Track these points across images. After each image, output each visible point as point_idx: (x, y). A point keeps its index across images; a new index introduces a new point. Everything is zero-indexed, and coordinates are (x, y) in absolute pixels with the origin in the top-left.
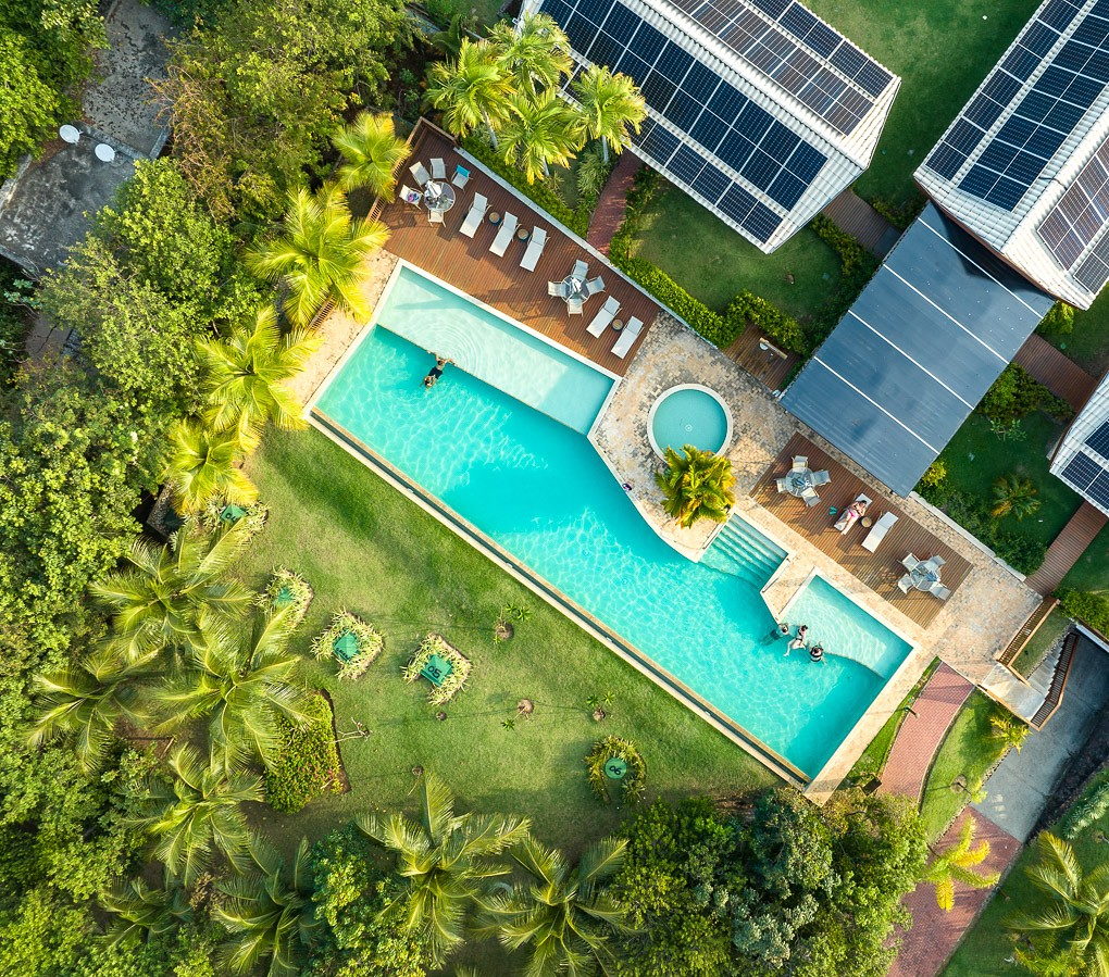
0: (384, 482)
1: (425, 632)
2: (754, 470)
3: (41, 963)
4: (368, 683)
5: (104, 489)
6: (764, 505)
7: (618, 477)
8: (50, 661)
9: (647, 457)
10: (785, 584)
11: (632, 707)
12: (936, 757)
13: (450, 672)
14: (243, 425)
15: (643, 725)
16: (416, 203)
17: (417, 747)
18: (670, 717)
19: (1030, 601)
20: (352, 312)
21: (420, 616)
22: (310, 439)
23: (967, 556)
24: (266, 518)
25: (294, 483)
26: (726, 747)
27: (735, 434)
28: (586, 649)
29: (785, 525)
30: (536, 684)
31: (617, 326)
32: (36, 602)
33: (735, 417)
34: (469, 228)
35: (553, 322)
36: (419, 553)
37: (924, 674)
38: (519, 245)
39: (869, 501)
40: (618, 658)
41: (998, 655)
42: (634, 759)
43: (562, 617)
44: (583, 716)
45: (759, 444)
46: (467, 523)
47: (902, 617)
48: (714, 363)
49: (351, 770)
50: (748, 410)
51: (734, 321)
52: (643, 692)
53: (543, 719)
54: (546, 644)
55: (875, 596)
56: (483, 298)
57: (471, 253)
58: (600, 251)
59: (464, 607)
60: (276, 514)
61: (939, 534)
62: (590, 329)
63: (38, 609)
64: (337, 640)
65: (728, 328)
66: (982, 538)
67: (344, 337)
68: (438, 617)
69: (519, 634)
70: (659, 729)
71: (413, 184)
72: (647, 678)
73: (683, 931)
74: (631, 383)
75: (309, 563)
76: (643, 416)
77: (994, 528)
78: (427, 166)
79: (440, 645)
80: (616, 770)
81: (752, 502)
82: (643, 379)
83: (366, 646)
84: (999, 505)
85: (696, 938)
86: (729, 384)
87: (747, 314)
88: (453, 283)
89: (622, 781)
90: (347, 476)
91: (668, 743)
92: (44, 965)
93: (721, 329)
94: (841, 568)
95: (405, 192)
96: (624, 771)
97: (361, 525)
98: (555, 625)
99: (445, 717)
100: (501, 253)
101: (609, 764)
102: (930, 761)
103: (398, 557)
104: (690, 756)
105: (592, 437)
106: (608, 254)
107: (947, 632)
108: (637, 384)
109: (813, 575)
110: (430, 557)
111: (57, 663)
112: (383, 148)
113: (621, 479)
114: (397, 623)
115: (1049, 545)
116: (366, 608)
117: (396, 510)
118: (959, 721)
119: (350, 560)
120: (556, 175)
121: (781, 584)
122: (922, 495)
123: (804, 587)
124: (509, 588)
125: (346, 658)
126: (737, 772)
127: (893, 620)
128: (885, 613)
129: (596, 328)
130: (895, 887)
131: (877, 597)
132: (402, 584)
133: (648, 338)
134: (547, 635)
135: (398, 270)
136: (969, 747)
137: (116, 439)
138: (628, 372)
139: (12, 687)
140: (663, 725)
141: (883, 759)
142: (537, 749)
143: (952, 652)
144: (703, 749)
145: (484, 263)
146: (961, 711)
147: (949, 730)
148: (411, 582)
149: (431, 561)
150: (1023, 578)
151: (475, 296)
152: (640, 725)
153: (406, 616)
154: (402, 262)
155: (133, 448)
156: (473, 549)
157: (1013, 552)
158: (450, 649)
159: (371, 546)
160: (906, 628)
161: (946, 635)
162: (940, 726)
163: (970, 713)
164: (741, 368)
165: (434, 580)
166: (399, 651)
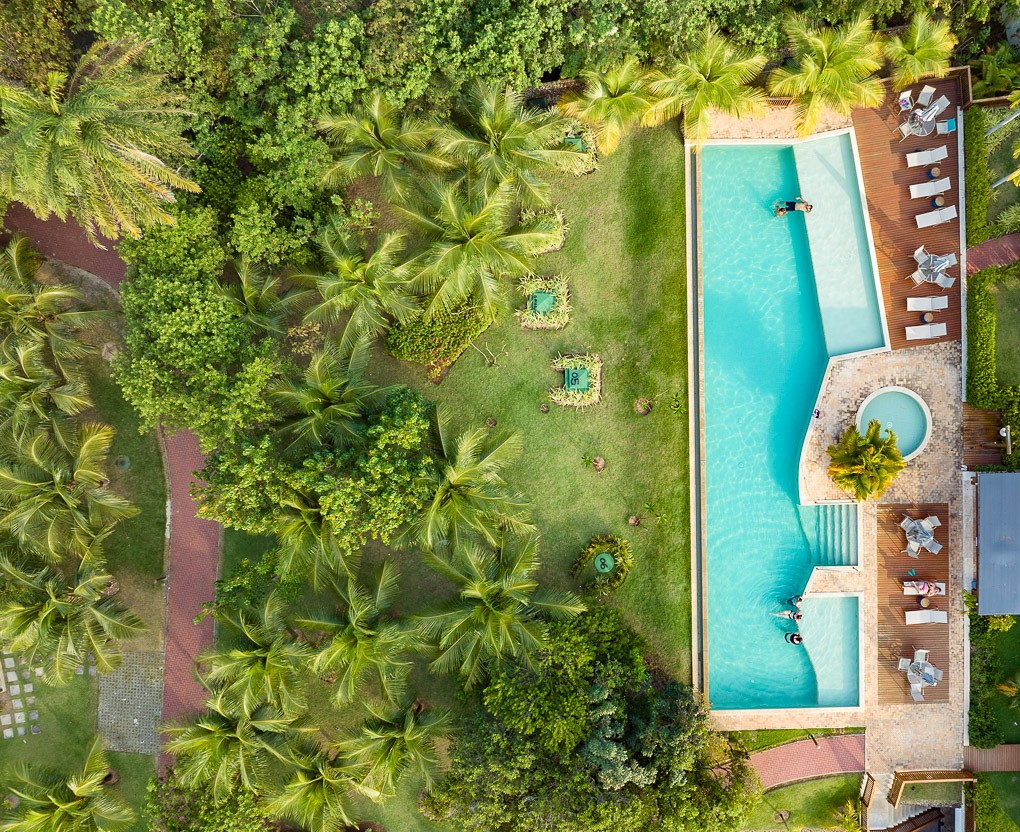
0: (684, 237)
1: (595, 350)
2: (898, 494)
3: (174, 255)
4: (526, 338)
5: (554, 38)
6: (879, 521)
7: (819, 401)
8: (397, 93)
9: (849, 412)
10: (834, 579)
11: (660, 539)
12: (791, 784)
13: (583, 390)
14: (663, 104)
15: (652, 559)
16: (903, 109)
17: (508, 409)
18: (674, 572)
19: (954, 761)
20: (802, 121)
21: (605, 338)
22: (673, 161)
23: (953, 693)
24: (589, 173)
25: (630, 173)
26: (683, 630)
27: (912, 461)
28: (676, 474)
29: (876, 547)
30: (621, 458)
31: (927, 318)
32: (444, 50)
33: (925, 451)
34: (914, 160)
35: (893, 270)
36: (653, 300)
37: (846, 729)
38: (930, 204)
39: (943, 593)
40: (688, 502)
41: (900, 770)
42: (622, 571)
43: (687, 440)
44: (624, 510)
45: (919, 484)
46: (701, 320)
47: (875, 681)
48: (951, 407)
49: (454, 374)
50: (937, 457)
51: (1001, 397)
52: (677, 540)
53: (602, 483)
54: (658, 443)
55: (875, 651)
56: (871, 208)
57: (896, 175)
58: (968, 266)
59: (637, 364)
60: (597, 178)
61: (953, 661)
62: (910, 301)
63: (439, 56)
64: (541, 291)
65: (993, 397)
66: (973, 693)
67: (767, 129)
68: (615, 352)
69: (649, 419)
70: (659, 572)
71: (915, 96)
72: (689, 533)
73: (567, 700)
74: (892, 359)
75: (580, 229)
76: (876, 386)
77: (989, 694)
78: (936, 96)
79: (596, 368)
80: (603, 564)
81: (875, 511)
82: (902, 365)
83: (553, 315)
84: (1010, 686)
85: (572, 714)
86: (945, 429)
87: (1011, 403)
88: (865, 177)
89: (599, 574)
90: (668, 208)
91: (653, 586)
92: (174, 259)
93: (989, 392)
94: (876, 610)
95: (906, 95)
96: (607, 570)
97: (639, 246)
98: (677, 439)
99: (546, 412)
100: (914, 195)
101: (603, 556)
102: (785, 782)
103: (635, 290)
104: (657, 609)
105: (833, 361)
106: (969, 272)
107: (888, 722)
108: (895, 363)
109: (856, 595)
110: (655, 312)
111: (399, 99)
112: (933, 56)
113: (819, 405)
114: (588, 326)
115: (1006, 743)
116: (580, 295)
117: (671, 263)
118: (830, 780)
119: (606, 256)
120: (996, 193)
121: (832, 577)
122: (972, 627)
123: (843, 595)
124: (677, 386)
125: (534, 307)
126: (670, 651)
127: (868, 676)
128: (868, 667)
129: (913, 304)
130: (705, 827)
131: (875, 653)
132: (617, 307)
133: (933, 346)
134: (665, 439)
135: (844, 131)
136: (815, 802)
137: (599, 19)
138: (898, 351)
139: (360, 80)
140: (665, 572)
141: (761, 748)
142: (574, 496)
143: (876, 736)
144: (669, 615)
145: (897, 190)
146: (839, 775)
147: (818, 778)
148: (624, 313)
149: (653, 316)
150: (967, 743)
151: (868, 200)
152: (651, 557)
153: (598, 327)
154: (852, 131)
155: (603, 36)
156: (686, 338)
157: (984, 721)
158: (598, 377)
159: (628, 263)
160: (869, 690)
161: (886, 722)
162: (816, 769)
163: (840, 783)
164: (962, 429)
165: (641, 329)
166: (568, 342)
